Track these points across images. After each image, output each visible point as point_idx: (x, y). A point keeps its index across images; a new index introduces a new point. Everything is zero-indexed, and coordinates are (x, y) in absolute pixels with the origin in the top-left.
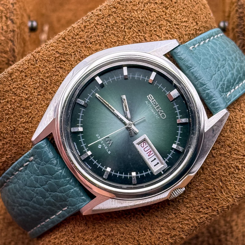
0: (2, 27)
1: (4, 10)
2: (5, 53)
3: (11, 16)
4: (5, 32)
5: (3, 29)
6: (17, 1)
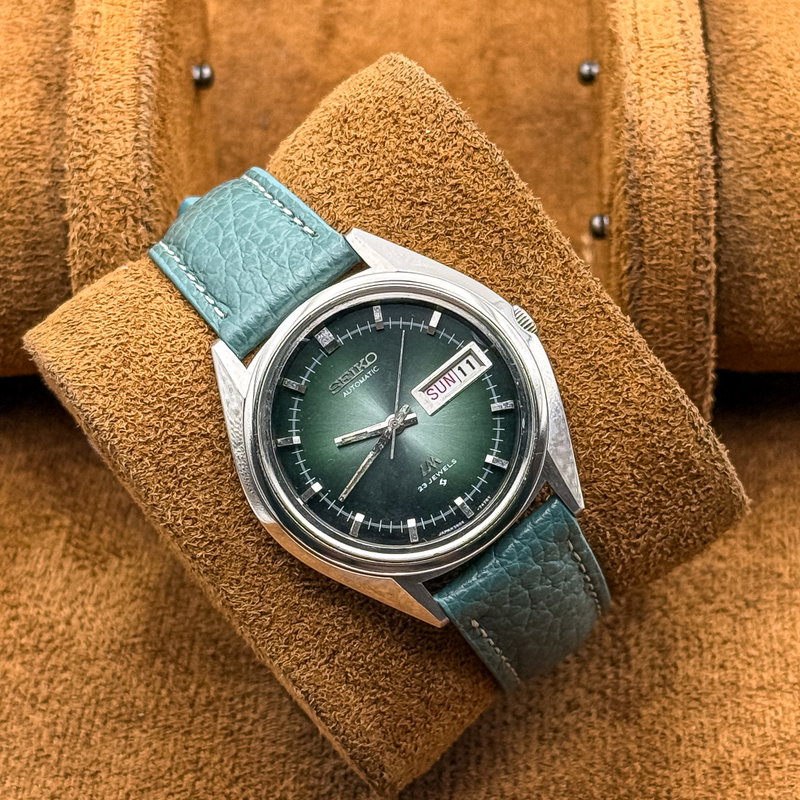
3: (145, 216)
4: (133, 249)
5: (128, 245)
6: (157, 183)
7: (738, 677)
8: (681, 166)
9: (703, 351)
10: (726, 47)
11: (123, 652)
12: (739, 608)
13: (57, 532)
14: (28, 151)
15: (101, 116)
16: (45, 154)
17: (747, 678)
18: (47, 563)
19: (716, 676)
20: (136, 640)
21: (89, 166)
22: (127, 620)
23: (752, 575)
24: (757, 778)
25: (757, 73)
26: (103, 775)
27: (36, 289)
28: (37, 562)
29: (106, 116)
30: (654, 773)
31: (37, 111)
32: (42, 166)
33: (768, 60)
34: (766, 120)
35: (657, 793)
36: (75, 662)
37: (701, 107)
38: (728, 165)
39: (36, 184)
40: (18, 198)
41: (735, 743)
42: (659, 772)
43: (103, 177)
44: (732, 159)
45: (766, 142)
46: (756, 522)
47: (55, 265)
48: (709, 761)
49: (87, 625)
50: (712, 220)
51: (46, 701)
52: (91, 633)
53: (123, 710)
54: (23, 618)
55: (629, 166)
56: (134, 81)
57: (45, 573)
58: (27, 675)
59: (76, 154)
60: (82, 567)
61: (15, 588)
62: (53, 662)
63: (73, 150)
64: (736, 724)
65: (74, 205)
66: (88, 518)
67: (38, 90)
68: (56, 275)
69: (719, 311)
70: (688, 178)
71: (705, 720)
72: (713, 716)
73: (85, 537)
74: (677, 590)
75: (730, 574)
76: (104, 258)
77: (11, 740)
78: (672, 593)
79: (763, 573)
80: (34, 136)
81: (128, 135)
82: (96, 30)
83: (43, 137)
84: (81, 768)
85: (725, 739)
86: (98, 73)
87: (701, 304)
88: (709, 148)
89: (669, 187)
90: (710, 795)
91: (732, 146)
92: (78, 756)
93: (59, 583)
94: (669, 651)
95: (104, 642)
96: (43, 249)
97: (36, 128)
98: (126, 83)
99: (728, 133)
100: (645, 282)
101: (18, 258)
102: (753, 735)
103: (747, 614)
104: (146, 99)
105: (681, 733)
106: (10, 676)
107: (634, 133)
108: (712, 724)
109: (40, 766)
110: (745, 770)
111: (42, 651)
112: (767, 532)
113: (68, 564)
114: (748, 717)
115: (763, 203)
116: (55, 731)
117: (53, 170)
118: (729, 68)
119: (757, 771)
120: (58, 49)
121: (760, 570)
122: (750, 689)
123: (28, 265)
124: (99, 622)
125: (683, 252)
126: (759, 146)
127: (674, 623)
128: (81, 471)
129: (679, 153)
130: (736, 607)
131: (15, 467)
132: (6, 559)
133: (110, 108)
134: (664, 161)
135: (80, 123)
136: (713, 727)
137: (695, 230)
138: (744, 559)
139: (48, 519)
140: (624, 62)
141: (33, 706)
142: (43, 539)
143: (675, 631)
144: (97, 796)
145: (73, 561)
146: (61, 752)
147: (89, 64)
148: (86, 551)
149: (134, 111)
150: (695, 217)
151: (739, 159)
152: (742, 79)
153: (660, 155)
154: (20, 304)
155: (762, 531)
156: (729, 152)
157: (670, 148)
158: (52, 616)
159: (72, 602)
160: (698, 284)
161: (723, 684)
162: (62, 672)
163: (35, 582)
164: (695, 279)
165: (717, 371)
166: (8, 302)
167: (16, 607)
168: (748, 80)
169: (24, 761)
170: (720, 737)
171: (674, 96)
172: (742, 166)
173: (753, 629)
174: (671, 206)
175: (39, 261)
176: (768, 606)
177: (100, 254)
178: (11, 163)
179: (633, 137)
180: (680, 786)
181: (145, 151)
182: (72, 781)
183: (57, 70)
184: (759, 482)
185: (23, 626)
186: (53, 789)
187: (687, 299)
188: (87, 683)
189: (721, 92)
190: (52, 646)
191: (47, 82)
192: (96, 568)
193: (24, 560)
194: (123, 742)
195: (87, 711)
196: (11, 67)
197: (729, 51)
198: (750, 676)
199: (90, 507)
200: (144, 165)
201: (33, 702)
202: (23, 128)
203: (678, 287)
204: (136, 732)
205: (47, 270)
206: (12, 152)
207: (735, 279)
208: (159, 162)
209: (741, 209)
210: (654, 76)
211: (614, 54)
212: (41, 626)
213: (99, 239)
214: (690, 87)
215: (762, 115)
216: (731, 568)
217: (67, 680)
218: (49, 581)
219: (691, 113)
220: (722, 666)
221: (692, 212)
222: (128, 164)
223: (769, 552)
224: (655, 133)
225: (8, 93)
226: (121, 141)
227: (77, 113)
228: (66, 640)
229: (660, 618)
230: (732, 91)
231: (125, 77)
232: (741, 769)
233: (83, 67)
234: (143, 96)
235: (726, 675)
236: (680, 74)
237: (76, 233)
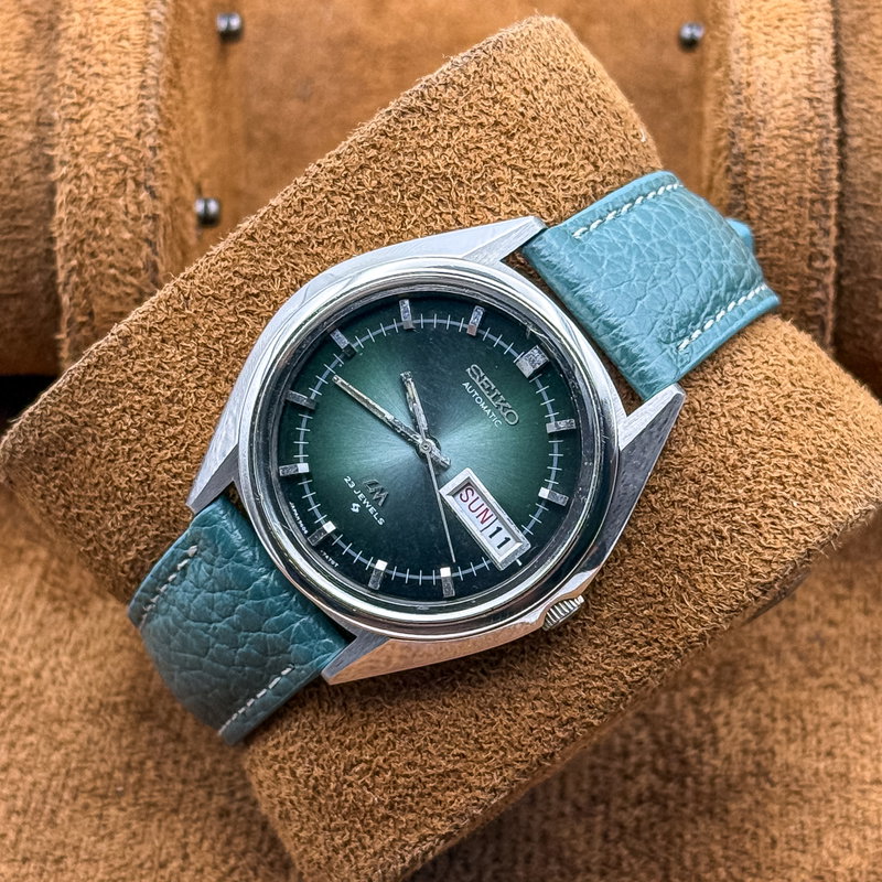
0: (126, 206)
1: (131, 163)
2: (132, 275)
3: (149, 179)
4: (132, 219)
5: (127, 213)
6: (166, 141)
7: (848, 768)
8: (797, 139)
11: (102, 713)
12: (853, 684)
13: (31, 566)
15: (101, 57)
16: (30, 104)
17: (859, 769)
18: (17, 603)
20: (119, 699)
21: (83, 116)
22: (109, 675)
26: (70, 861)
27: (15, 268)
28: (5, 601)
29: (108, 57)
31: (23, 53)
32: (26, 117)
37: (824, 69)
38: (856, 142)
39: (17, 140)
41: (843, 847)
43: (99, 130)
47: (37, 239)
48: (809, 868)
49: (61, 679)
50: (833, 207)
51: (5, 769)
52: (65, 689)
53: (99, 783)
55: (734, 138)
56: (143, 17)
57: (13, 615)
59: (68, 101)
60: (57, 610)
62: (17, 720)
63: (64, 96)
64: (844, 825)
65: (63, 163)
67: (25, 29)
68: (39, 251)
69: (839, 320)
70: (805, 154)
71: (807, 819)
72: (817, 814)
73: (63, 573)
75: (842, 644)
76: (98, 228)
78: (771, 664)
80: (18, 82)
81: (132, 80)
83: (28, 83)
84: (43, 852)
85: (831, 843)
86: (99, 6)
87: (816, 309)
88: (833, 118)
89: (781, 164)
91: (861, 121)
92: (40, 837)
93: (30, 628)
94: (767, 732)
95: (79, 700)
96: (23, 218)
97: (19, 72)
98: (134, 19)
99: (856, 105)
103: (861, 691)
104: (156, 38)
105: (776, 833)
107: (741, 98)
108: (815, 824)
111: (4, 707)
113: (42, 605)
114: (860, 816)
116: (14, 805)
117: (39, 124)
118: (860, 27)
122: (863, 782)
123: (5, 237)
124: (75, 675)
125: (796, 244)
127: (774, 699)
129: (796, 123)
130: (849, 682)
133: (113, 48)
134: (776, 132)
135: (74, 64)
136: (817, 827)
137: (812, 218)
138: (860, 625)
139: (21, 551)
140: (731, 13)
142: (13, 574)
143: (773, 709)
145: (48, 602)
146: (20, 831)
148: (64, 590)
149: (141, 53)
150: (813, 202)
151: (868, 136)
152: (876, 41)
153: (772, 125)
156: (857, 127)
157: (784, 117)
158: (19, 667)
159: (44, 651)
161: (830, 776)
162: (27, 734)
164: (810, 278)
170: (824, 839)
171: (791, 55)
172: (872, 144)
173: (869, 709)
174: (783, 188)
175: (19, 234)
177: (92, 223)
179: (739, 102)
182: (32, 867)
183: (49, 5)
186: (7, 877)
187: (800, 301)
188: (57, 749)
189: (849, 55)
190: (16, 702)
192: (76, 612)
194: (96, 822)
195: (54, 783)
197: (859, 7)
198: (863, 767)
200: (151, 117)
202: (5, 72)
203: (789, 287)
204: (113, 811)
205: (28, 244)
207: (859, 282)
208: (168, 116)
209: (869, 196)
210: (766, 30)
212: (4, 677)
213: (92, 204)
214: (809, 45)
216: (844, 636)
217: (32, 744)
218: (17, 625)
219: (810, 76)
220: (830, 754)
221: (808, 195)
222: (131, 115)
224: (766, 98)
226: (123, 87)
227: (72, 52)
228: (35, 696)
229: (756, 692)
230: (862, 54)
231: (132, 12)
234: (153, 35)
235: (834, 764)
236: (799, 29)
237: (64, 197)
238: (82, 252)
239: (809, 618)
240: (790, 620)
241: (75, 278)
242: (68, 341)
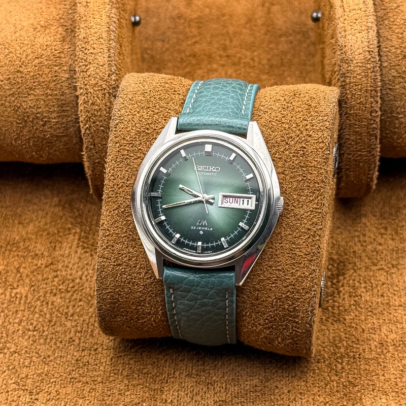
4: (109, 108)
6: (119, 77)
7: (390, 301)
8: (364, 67)
9: (374, 152)
10: (383, 7)
12: (390, 268)
13: (74, 236)
14: (58, 61)
15: (92, 46)
16: (66, 63)
17: (394, 301)
18: (70, 250)
19: (380, 300)
21: (87, 70)
23: (395, 252)
24: (400, 348)
25: (398, 20)
26: (100, 350)
27: (63, 126)
28: (65, 250)
29: (95, 46)
30: (352, 346)
31: (62, 42)
32: (65, 68)
33: (403, 14)
34: (403, 43)
35: (354, 355)
36: (84, 297)
37: (374, 39)
38: (385, 64)
39: (62, 77)
40: (54, 83)
41: (389, 331)
42: (355, 346)
43: (94, 75)
44: (387, 61)
45: (403, 53)
46: (396, 227)
47: (71, 114)
48: (377, 340)
50: (379, 92)
51: (72, 315)
52: (92, 283)
54: (60, 276)
55: (340, 67)
56: (107, 29)
57: (69, 254)
58: (63, 303)
59: (81, 64)
60: (86, 252)
61: (56, 262)
62: (75, 296)
63: (80, 62)
64: (389, 323)
65: (81, 88)
66: (88, 229)
67: (61, 32)
68: (72, 119)
70: (368, 73)
71: (375, 321)
72: (379, 319)
73: (87, 238)
74: (360, 260)
75: (384, 251)
76: (95, 113)
77: (57, 334)
78: (358, 261)
79: (400, 251)
80: (61, 54)
81: (105, 54)
82: (88, 4)
83: (65, 54)
84: (89, 347)
85: (385, 330)
86: (90, 25)
87: (374, 131)
88: (378, 58)
89: (359, 77)
90: (378, 356)
91: (387, 55)
92: (88, 341)
93: (76, 260)
94: (358, 288)
96: (66, 107)
97: (62, 50)
98: (104, 30)
99: (385, 49)
100: (348, 121)
101: (55, 111)
102: (397, 328)
103: (393, 271)
104: (113, 37)
105: (364, 327)
106: (55, 304)
107: (342, 51)
108: (379, 323)
109: (71, 345)
110: (394, 345)
111: (69, 292)
112: (401, 232)
113: (80, 250)
114: (395, 319)
115: (401, 82)
116: (77, 329)
117: (70, 70)
118: (384, 18)
119: (400, 345)
120: (70, 12)
121: (399, 250)
122: (395, 306)
123: (59, 114)
125: (366, 107)
126: (399, 55)
127: (360, 275)
128: (84, 206)
129: (363, 61)
130: (388, 267)
131: (53, 204)
132: (51, 248)
133: (97, 42)
134: (356, 64)
135: (83, 50)
137: (371, 97)
138: (391, 245)
139: (69, 229)
140: (337, 17)
141: (66, 318)
142: (67, 239)
143: (360, 279)
144: (97, 360)
145: (82, 249)
146: (80, 339)
147: (86, 21)
148: (88, 244)
149: (108, 43)
150: (371, 91)
151: (390, 62)
152: (391, 23)
153: (355, 62)
154: (56, 132)
155: (399, 231)
156: (385, 58)
157: (359, 58)
158: (73, 276)
159: (82, 269)
160: (372, 122)
161: (383, 304)
162: (79, 302)
163: (65, 259)
164: (371, 120)
165: (380, 161)
166: (50, 132)
167: (57, 271)
168: (394, 23)
169: (64, 343)
170: (382, 329)
171: (361, 34)
172: (391, 65)
173: (396, 277)
175: (65, 112)
176: (403, 266)
177: (93, 111)
178: (50, 67)
179: (342, 53)
180: (365, 352)
181: (113, 62)
183: (70, 22)
184: (397, 208)
185: (60, 280)
186: (77, 357)
187: (367, 128)
188: (91, 307)
189: (381, 30)
190: (74, 289)
191: (66, 28)
192: (93, 253)
193: (59, 249)
195: (91, 320)
196: (49, 21)
197: (384, 9)
198: (395, 300)
199: (88, 223)
200: (113, 68)
201: (66, 316)
202: (56, 50)
203: (363, 123)
205: (68, 117)
206: (51, 62)
207: (388, 117)
208: (119, 67)
209: (391, 85)
210: (351, 24)
211: (332, 13)
212: (68, 280)
213: (93, 104)
214: (368, 30)
215: (400, 40)
216: (385, 249)
217: (81, 306)
218: (71, 259)
219: (369, 42)
220: (382, 296)
221: (370, 88)
222: (106, 68)
223: (402, 241)
224: (352, 51)
225: (48, 33)
226: (102, 57)
227: (81, 45)
228: (80, 287)
229: (353, 273)
230: (386, 29)
231: (103, 27)
232: (392, 344)
233: (83, 22)
234: (112, 36)
235: (384, 300)
236: (363, 23)
237: (82, 101)
238: (90, 121)
239: (371, 243)
240: (364, 244)
241: (87, 131)
242: (86, 155)
